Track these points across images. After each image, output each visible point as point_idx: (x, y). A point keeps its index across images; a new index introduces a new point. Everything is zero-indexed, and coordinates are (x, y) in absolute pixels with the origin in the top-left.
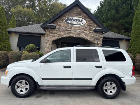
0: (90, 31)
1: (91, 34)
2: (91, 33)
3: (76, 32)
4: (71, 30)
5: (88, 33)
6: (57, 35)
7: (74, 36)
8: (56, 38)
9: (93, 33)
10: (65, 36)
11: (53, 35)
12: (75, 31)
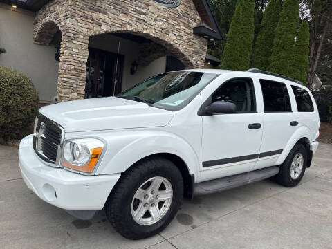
0: (188, 30)
1: (187, 37)
2: (188, 33)
3: (158, 23)
4: (145, 14)
5: (183, 33)
6: (107, 19)
7: (153, 33)
8: (105, 28)
9: (192, 36)
10: (129, 28)
11: (95, 15)
12: (156, 20)
